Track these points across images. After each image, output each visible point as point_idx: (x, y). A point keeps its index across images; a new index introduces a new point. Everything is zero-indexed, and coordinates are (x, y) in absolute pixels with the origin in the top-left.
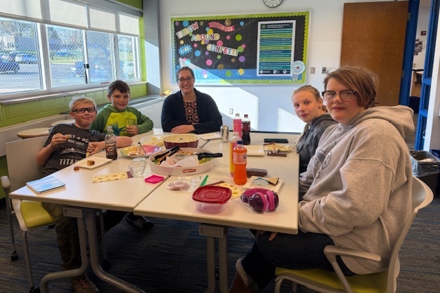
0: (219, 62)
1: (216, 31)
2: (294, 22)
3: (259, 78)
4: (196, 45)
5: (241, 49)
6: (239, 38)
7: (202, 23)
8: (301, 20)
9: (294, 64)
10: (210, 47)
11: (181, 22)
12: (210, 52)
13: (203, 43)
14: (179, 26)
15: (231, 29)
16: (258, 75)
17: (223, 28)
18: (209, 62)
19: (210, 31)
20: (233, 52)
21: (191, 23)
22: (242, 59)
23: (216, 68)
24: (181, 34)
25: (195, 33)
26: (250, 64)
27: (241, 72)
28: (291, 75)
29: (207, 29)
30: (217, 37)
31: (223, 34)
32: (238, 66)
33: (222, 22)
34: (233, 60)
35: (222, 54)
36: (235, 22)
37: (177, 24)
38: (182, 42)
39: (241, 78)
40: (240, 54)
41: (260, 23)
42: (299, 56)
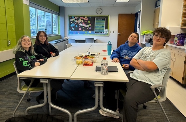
0: (83, 29)
1: (82, 19)
2: (105, 18)
3: (95, 34)
4: (76, 24)
5: (90, 25)
6: (89, 22)
7: (78, 17)
8: (107, 18)
9: (105, 30)
10: (80, 24)
11: (71, 17)
12: (80, 26)
13: (78, 23)
14: (71, 18)
15: (87, 19)
16: (95, 33)
17: (84, 19)
18: (80, 29)
19: (80, 20)
20: (87, 26)
21: (74, 17)
22: (90, 28)
23: (82, 31)
24: (71, 20)
25: (76, 20)
26: (93, 30)
27: (90, 32)
28: (104, 33)
29: (80, 19)
30: (83, 21)
31: (84, 21)
32: (89, 30)
33: (84, 17)
34: (88, 29)
35: (84, 27)
36: (88, 17)
37: (70, 17)
38: (72, 23)
39: (90, 34)
40: (89, 27)
41: (95, 18)
42: (107, 28)
